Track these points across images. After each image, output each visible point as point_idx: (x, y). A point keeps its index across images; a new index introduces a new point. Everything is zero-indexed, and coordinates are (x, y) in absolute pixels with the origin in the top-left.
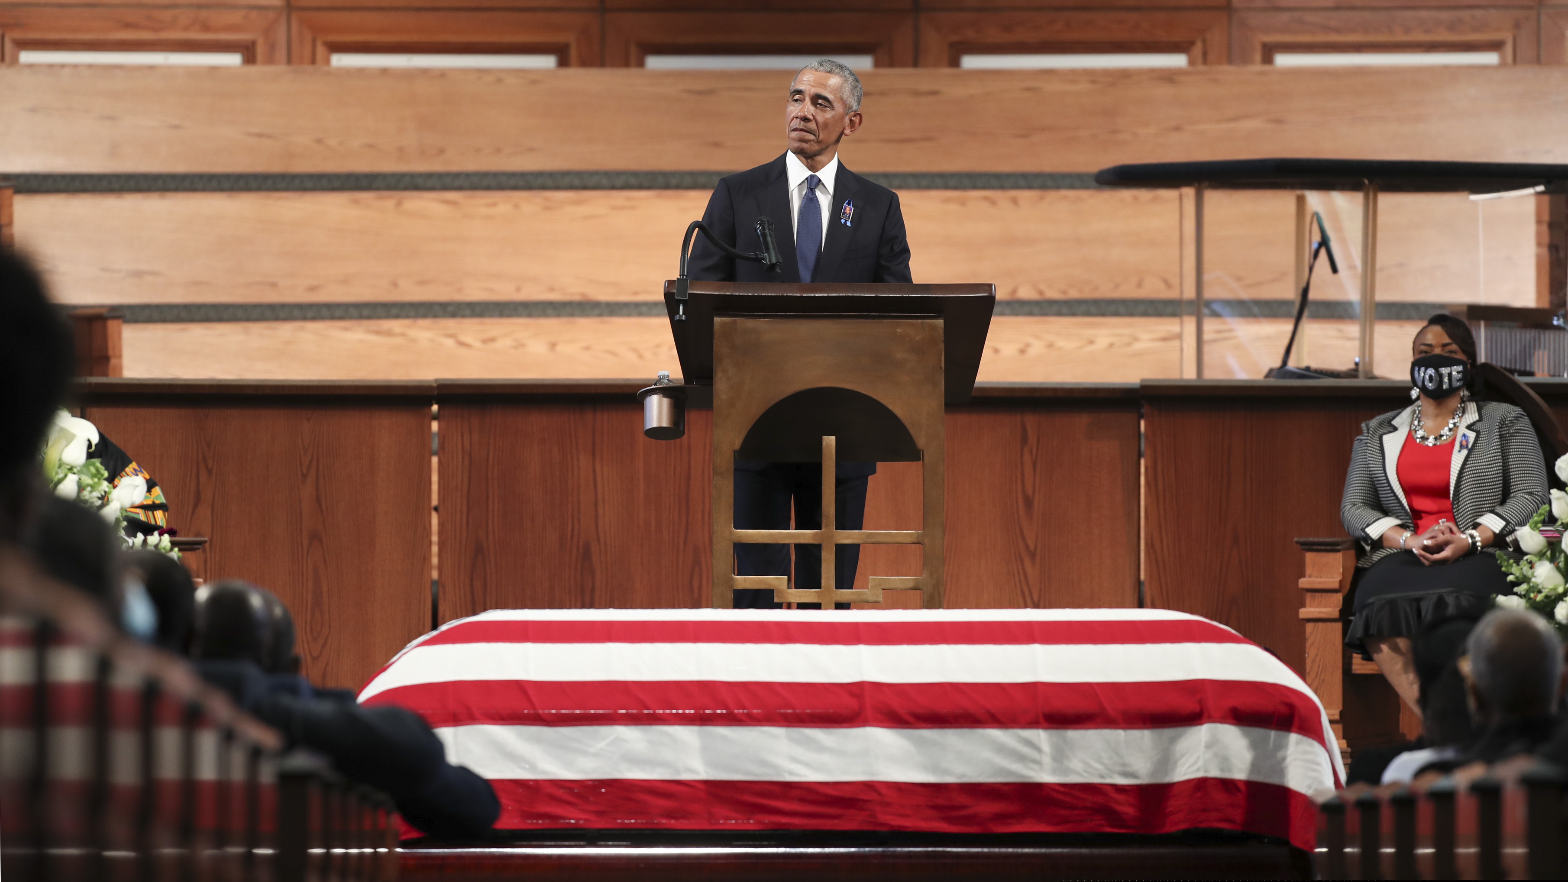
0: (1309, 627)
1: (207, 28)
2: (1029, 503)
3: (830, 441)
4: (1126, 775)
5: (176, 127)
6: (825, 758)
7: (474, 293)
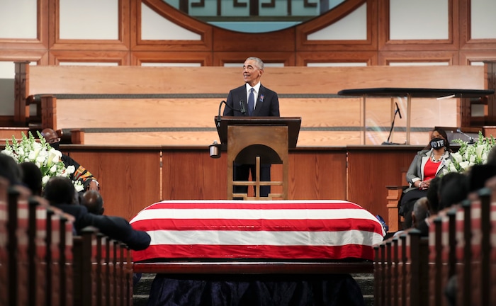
0: (390, 209)
1: (109, 56)
2: (317, 178)
3: (258, 158)
4: (330, 243)
5: (100, 82)
6: (251, 239)
7: (178, 125)
